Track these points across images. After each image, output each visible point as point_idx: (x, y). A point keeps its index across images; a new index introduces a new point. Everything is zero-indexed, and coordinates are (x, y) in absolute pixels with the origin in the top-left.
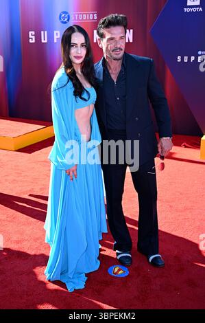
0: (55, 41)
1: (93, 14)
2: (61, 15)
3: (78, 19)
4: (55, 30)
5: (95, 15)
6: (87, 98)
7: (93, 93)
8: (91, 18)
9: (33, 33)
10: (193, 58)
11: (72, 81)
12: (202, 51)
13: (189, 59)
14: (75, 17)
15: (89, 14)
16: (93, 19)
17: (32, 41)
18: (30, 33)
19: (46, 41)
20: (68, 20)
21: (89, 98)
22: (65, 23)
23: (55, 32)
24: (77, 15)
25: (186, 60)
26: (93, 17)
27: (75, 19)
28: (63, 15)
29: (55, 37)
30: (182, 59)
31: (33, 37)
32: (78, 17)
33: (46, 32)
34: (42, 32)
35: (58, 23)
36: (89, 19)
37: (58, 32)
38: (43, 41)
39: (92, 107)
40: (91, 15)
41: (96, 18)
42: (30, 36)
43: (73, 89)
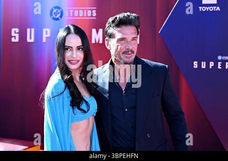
0: (44, 40)
1: (92, 10)
2: (52, 10)
3: (73, 16)
4: (45, 28)
5: (94, 12)
6: (86, 109)
7: (93, 103)
8: (89, 15)
9: (17, 30)
10: (212, 64)
11: (69, 88)
12: (222, 56)
13: (208, 65)
14: (69, 13)
15: (87, 10)
16: (92, 16)
17: (16, 39)
18: (13, 30)
19: (32, 40)
20: (61, 16)
21: (88, 110)
22: (57, 19)
23: (44, 30)
24: (71, 11)
25: (204, 66)
26: (92, 13)
27: (69, 16)
28: (55, 11)
29: (45, 36)
30: (200, 65)
31: (17, 36)
32: (73, 13)
33: (33, 30)
34: (28, 30)
35: (48, 19)
36: (87, 16)
37: (49, 30)
38: (29, 40)
39: (92, 120)
40: (89, 12)
41: (95, 15)
42: (13, 34)
43: (70, 99)
